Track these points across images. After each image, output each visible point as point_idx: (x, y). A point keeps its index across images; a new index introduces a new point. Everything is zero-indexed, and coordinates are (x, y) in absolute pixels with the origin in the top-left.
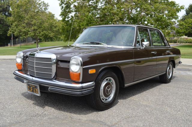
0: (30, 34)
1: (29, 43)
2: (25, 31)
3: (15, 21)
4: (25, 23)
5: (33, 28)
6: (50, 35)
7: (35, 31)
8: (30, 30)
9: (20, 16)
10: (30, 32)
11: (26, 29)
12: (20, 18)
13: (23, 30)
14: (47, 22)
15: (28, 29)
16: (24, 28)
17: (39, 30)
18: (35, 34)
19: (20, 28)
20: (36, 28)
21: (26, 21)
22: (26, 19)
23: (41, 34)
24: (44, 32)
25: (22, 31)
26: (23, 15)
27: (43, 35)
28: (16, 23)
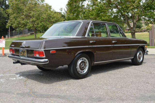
0: (29, 25)
1: (25, 34)
2: (24, 22)
3: (14, 13)
4: (23, 14)
5: (31, 20)
6: (48, 26)
8: (28, 22)
9: (19, 8)
10: (29, 23)
12: (18, 10)
13: (22, 22)
14: (45, 14)
15: (26, 21)
17: (37, 22)
18: (33, 25)
19: (19, 20)
20: (34, 19)
21: (24, 14)
22: (25, 11)
23: (39, 26)
24: (42, 23)
25: (21, 23)
26: (22, 7)
27: (41, 26)
28: (15, 15)
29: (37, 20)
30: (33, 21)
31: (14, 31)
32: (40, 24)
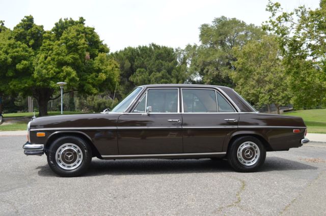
7: (270, 93)
11: (255, 89)
16: (254, 87)
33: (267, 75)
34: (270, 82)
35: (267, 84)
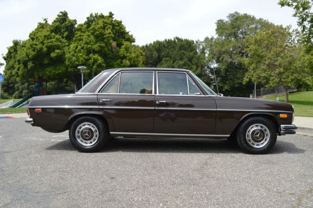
0: (273, 79)
1: (280, 93)
2: (266, 75)
3: (252, 63)
4: (265, 64)
5: (277, 71)
6: (305, 79)
7: (280, 76)
8: (272, 74)
9: (258, 56)
10: (273, 76)
11: (267, 73)
12: (259, 58)
13: (263, 75)
14: (300, 60)
15: (270, 73)
16: (265, 71)
17: (287, 74)
18: (281, 79)
19: (258, 72)
20: (282, 70)
21: (267, 62)
22: (267, 59)
23: (289, 80)
24: (295, 75)
25: (261, 77)
26: (263, 53)
27: (292, 80)
28: (254, 65)
29: (286, 71)
30: (280, 74)
31: (262, 89)
32: (291, 77)
33: (277, 60)
34: (280, 66)
35: (277, 68)
